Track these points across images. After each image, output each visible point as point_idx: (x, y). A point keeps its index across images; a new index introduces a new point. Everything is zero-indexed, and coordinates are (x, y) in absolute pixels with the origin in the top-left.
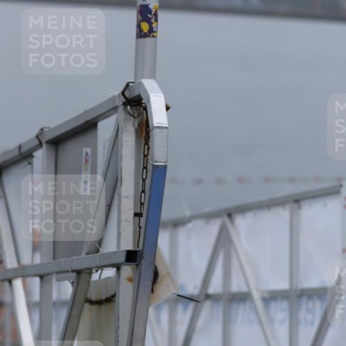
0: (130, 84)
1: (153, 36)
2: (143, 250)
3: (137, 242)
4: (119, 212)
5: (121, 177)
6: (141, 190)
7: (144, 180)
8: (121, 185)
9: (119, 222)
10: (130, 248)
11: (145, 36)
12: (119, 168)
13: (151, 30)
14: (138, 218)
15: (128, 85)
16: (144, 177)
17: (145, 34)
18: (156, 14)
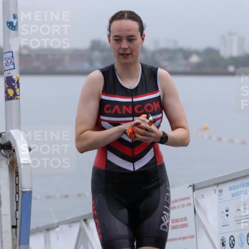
0: (3, 134)
1: (17, 99)
3: (15, 247)
5: (1, 201)
6: (15, 209)
7: (17, 202)
9: (1, 233)
13: (15, 94)
14: (15, 229)
15: (1, 135)
16: (17, 200)
17: (11, 97)
18: (18, 83)
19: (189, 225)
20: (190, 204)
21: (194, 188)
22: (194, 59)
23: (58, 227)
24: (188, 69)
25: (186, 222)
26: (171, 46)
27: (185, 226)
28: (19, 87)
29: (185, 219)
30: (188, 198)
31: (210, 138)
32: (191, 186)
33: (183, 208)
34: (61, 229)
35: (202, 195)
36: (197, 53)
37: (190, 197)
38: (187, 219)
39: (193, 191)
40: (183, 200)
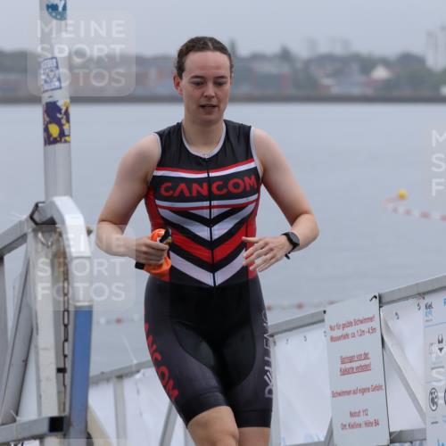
0: (40, 205)
1: (66, 141)
2: (70, 414)
3: (62, 406)
4: (38, 368)
5: (37, 324)
6: (63, 339)
7: (66, 326)
8: (37, 333)
9: (38, 381)
10: (55, 413)
11: (55, 141)
12: (34, 313)
13: (62, 134)
14: (61, 375)
15: (37, 206)
16: (66, 322)
17: (55, 139)
18: (67, 114)
19: (372, 367)
20: (374, 330)
21: (381, 300)
22: (381, 73)
23: (138, 372)
24: (369, 92)
25: (366, 362)
26: (338, 50)
27: (366, 368)
28: (68, 121)
29: (366, 356)
30: (371, 319)
31: (408, 212)
32: (375, 297)
33: (363, 337)
34: (144, 375)
35: (396, 314)
36: (385, 62)
37: (374, 317)
38: (369, 356)
39: (380, 307)
40: (362, 322)
